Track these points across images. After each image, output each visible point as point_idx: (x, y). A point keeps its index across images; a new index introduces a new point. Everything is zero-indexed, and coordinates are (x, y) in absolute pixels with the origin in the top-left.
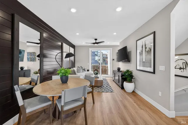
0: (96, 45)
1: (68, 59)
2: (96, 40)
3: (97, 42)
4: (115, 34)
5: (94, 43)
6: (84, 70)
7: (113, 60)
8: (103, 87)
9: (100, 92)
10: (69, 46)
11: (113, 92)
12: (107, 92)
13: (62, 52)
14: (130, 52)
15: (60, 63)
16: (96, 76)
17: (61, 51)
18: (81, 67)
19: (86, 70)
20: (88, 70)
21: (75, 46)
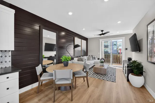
0: (102, 36)
2: (102, 31)
3: (103, 33)
4: (119, 22)
5: (100, 35)
6: (94, 58)
7: (126, 49)
8: (108, 75)
9: (105, 80)
10: (81, 40)
11: (115, 82)
12: (108, 80)
14: (141, 40)
16: (102, 64)
18: (92, 56)
19: (97, 59)
20: (99, 59)
21: (88, 38)
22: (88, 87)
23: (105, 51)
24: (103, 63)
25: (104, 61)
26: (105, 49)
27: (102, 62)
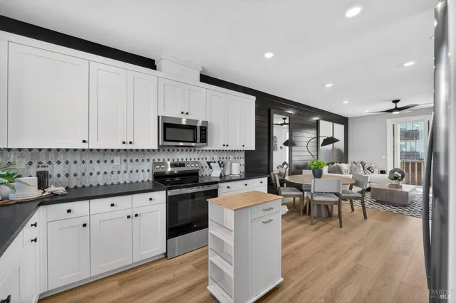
0: (396, 113)
1: (329, 147)
2: (396, 102)
3: (398, 107)
5: (391, 111)
6: (369, 169)
8: (412, 208)
10: (332, 124)
12: (414, 214)
13: (318, 137)
15: (315, 153)
16: (395, 182)
17: (316, 136)
18: (362, 163)
19: (377, 171)
20: (383, 172)
21: (347, 118)
22: (366, 217)
23: (404, 150)
24: (400, 181)
25: (400, 175)
26: (404, 143)
27: (396, 178)
